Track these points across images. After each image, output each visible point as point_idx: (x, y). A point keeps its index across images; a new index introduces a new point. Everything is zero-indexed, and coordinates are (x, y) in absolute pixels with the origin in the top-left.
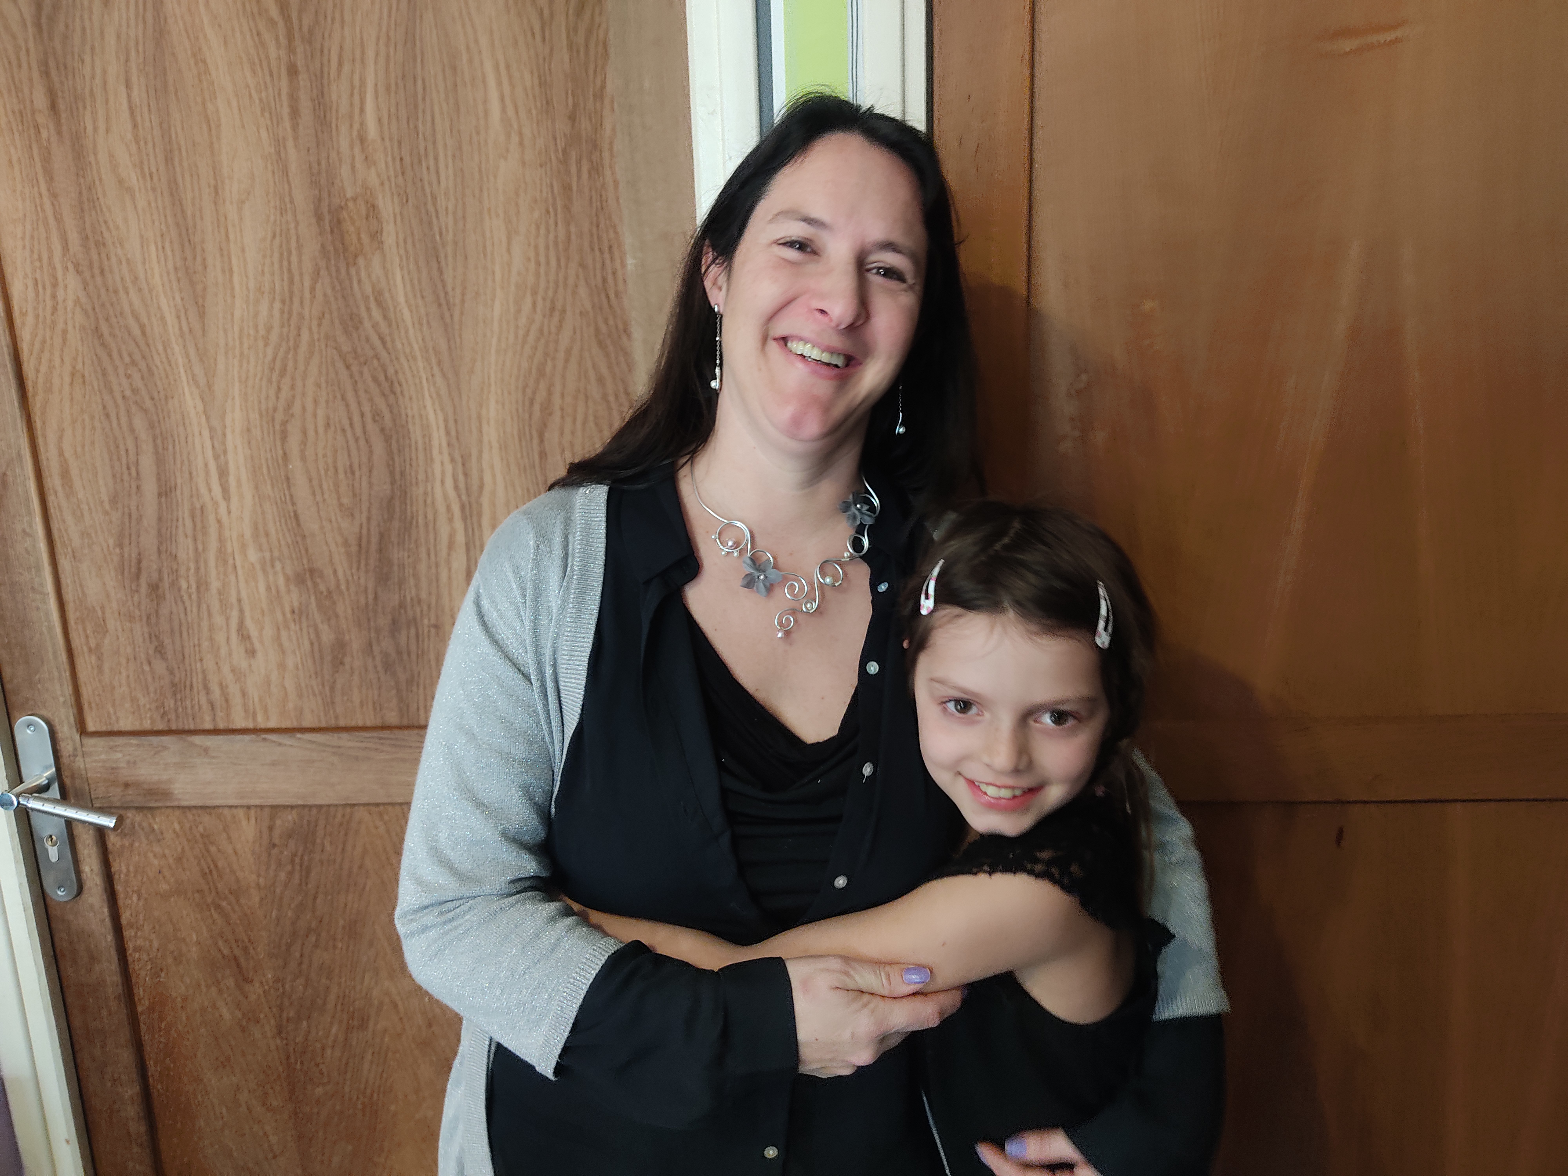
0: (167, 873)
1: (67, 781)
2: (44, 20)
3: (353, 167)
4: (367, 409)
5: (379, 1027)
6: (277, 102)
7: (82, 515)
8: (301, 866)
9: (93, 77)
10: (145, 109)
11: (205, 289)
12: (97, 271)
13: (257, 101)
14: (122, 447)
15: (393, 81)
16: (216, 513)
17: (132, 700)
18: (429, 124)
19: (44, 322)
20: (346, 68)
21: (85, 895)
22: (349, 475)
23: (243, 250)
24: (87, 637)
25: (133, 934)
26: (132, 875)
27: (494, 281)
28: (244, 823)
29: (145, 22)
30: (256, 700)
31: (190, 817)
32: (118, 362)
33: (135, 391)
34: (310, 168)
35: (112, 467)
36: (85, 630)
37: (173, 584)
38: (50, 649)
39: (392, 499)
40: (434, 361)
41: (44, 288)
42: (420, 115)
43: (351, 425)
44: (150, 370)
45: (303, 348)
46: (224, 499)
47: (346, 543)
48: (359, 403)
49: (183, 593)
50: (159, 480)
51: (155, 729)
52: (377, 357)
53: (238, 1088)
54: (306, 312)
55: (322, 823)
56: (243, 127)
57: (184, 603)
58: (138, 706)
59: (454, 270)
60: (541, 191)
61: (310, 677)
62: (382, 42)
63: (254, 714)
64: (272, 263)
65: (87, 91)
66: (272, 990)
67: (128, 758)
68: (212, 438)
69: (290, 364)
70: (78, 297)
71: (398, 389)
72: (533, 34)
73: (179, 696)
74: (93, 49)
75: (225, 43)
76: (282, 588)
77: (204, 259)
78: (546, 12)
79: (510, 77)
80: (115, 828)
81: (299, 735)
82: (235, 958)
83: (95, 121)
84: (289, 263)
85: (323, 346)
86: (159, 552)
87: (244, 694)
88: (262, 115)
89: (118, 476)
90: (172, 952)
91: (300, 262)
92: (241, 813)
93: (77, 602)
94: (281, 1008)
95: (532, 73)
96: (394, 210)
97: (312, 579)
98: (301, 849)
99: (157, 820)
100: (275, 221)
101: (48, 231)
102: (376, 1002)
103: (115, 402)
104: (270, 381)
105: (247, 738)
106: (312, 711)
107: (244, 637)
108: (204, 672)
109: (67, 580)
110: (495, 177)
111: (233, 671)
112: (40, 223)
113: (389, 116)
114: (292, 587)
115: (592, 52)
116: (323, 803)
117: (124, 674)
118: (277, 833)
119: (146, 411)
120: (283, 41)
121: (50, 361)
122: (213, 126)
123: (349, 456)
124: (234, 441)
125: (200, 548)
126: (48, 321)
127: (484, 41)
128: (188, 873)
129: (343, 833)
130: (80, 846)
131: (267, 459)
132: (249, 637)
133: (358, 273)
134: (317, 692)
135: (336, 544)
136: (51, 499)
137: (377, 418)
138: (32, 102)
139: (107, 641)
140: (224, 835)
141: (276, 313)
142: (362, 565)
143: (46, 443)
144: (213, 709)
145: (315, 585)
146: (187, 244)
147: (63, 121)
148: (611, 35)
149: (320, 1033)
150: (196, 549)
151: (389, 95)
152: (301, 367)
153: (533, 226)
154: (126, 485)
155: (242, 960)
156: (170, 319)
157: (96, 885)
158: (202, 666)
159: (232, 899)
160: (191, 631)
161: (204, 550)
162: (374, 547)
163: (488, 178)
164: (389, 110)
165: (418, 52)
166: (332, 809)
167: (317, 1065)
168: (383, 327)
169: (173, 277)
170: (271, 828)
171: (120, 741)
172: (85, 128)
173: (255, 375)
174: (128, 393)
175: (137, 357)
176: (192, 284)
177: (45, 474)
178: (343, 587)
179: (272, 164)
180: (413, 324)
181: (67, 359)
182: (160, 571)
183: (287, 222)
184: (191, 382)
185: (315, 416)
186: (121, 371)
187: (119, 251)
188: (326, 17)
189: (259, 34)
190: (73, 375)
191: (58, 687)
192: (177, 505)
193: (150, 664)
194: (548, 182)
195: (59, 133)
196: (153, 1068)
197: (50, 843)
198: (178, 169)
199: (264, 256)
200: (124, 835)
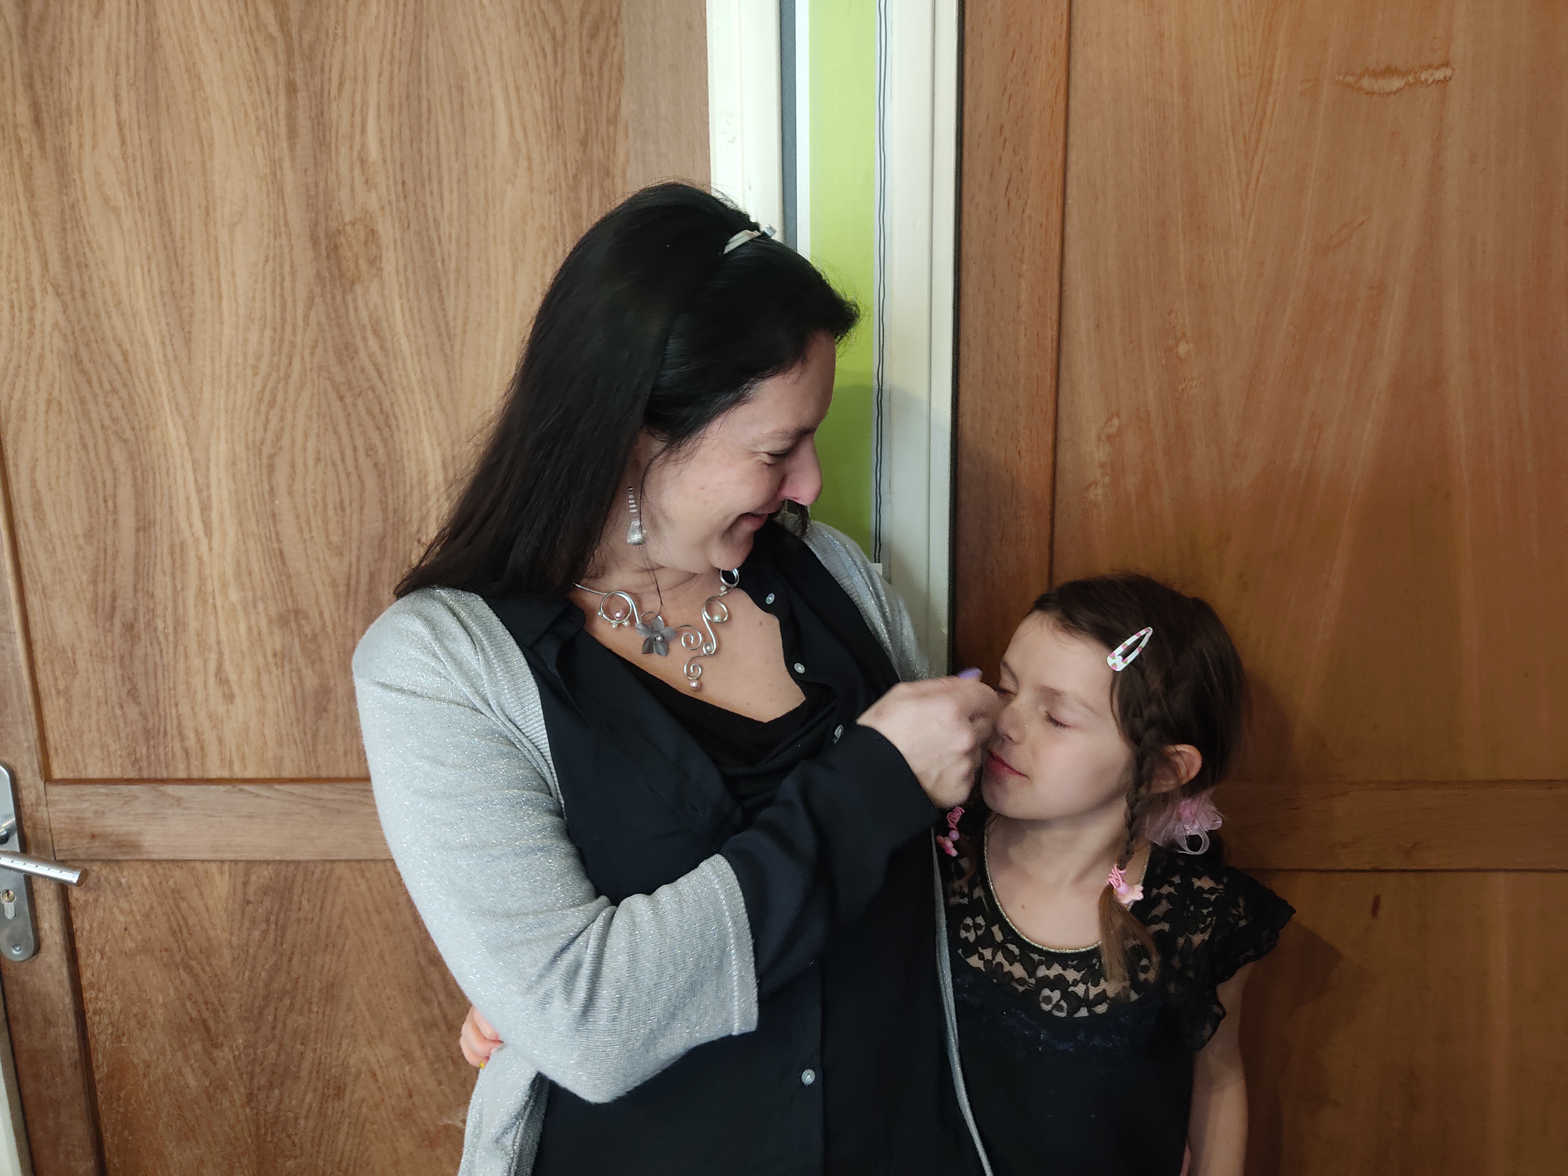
0: (133, 930)
1: (28, 832)
2: (30, 31)
3: (352, 190)
4: (360, 443)
5: (356, 1096)
6: (274, 120)
7: (54, 549)
8: (276, 925)
9: (80, 90)
10: (135, 125)
11: (191, 315)
12: (78, 294)
13: (253, 119)
14: (99, 479)
15: (396, 102)
16: (197, 550)
17: (102, 747)
18: (433, 147)
19: (20, 347)
20: (348, 86)
21: (43, 954)
22: (339, 511)
23: (234, 274)
24: (56, 679)
25: (94, 995)
26: (96, 932)
27: (497, 311)
28: (217, 877)
29: (136, 35)
30: (234, 748)
31: (160, 871)
32: (97, 390)
33: (115, 420)
34: (308, 190)
35: (88, 499)
36: (53, 672)
37: (148, 624)
38: (15, 691)
39: (383, 537)
40: (432, 395)
41: (21, 311)
42: (425, 135)
43: (343, 459)
44: (131, 399)
45: (295, 377)
46: (206, 535)
47: (334, 583)
48: (352, 436)
49: (159, 634)
50: (137, 513)
51: (125, 777)
52: (372, 388)
53: (202, 1162)
54: (299, 340)
55: (300, 879)
56: (238, 146)
57: (159, 644)
58: (109, 752)
59: (456, 298)
60: (550, 218)
61: (292, 723)
62: (385, 62)
63: (231, 763)
64: (264, 289)
65: (74, 103)
66: (242, 1056)
67: (95, 807)
68: (195, 471)
69: (280, 396)
70: (57, 322)
71: (393, 422)
72: (545, 56)
73: (151, 743)
74: (81, 60)
75: (221, 58)
76: (265, 630)
77: (192, 284)
78: (559, 33)
79: (519, 100)
80: (79, 883)
81: (277, 787)
82: (204, 1021)
83: (81, 136)
84: (282, 288)
85: (316, 377)
86: (135, 590)
87: (220, 740)
88: (258, 133)
89: (94, 509)
90: (136, 1015)
91: (293, 288)
92: (214, 867)
93: (46, 641)
94: (252, 1076)
95: (543, 96)
96: (394, 235)
97: (296, 620)
98: (276, 907)
99: (125, 873)
100: (268, 245)
101: (26, 250)
102: (353, 1070)
103: (93, 432)
104: (258, 412)
105: (222, 788)
106: (292, 761)
107: (222, 680)
108: (178, 717)
109: (35, 618)
110: (502, 203)
111: (210, 716)
112: (19, 242)
113: (392, 137)
114: (275, 629)
115: (606, 75)
116: (301, 858)
117: (94, 718)
118: (251, 889)
119: (126, 441)
120: (282, 58)
121: (25, 387)
122: (206, 145)
123: (340, 491)
124: (219, 475)
125: (179, 587)
126: (24, 346)
127: (493, 62)
128: (156, 930)
129: (322, 890)
130: (39, 901)
131: (252, 494)
132: (227, 681)
133: (355, 300)
134: (298, 740)
135: (323, 584)
136: (21, 533)
137: (370, 453)
138: (15, 115)
139: (77, 683)
140: (196, 891)
141: (267, 341)
142: (351, 608)
143: (17, 473)
144: (187, 757)
145: (300, 627)
146: (174, 267)
147: (47, 136)
148: (627, 57)
149: (294, 1102)
150: (175, 587)
151: (392, 114)
152: (292, 397)
153: (540, 255)
154: (103, 519)
155: (211, 1023)
156: (155, 346)
157: (56, 942)
158: (177, 711)
159: (202, 958)
160: (166, 674)
161: (182, 589)
162: (363, 588)
163: (494, 203)
164: (392, 132)
165: (423, 72)
166: (310, 864)
167: (289, 1136)
168: (380, 358)
169: (158, 300)
170: (245, 884)
171: (88, 789)
172: (70, 144)
173: (243, 405)
174: (107, 422)
175: (118, 384)
176: (179, 309)
177: (16, 505)
178: (329, 629)
179: (267, 184)
180: (412, 354)
181: (43, 385)
182: (135, 610)
183: (281, 246)
184: (175, 412)
185: (305, 449)
186: (101, 399)
187: (102, 273)
188: (327, 34)
189: (256, 50)
190: (49, 402)
191: (21, 730)
192: (156, 540)
193: (122, 707)
194: (558, 210)
195: (42, 148)
196: (110, 1140)
197: (6, 898)
198: (167, 189)
199: (256, 281)
200: (89, 890)
